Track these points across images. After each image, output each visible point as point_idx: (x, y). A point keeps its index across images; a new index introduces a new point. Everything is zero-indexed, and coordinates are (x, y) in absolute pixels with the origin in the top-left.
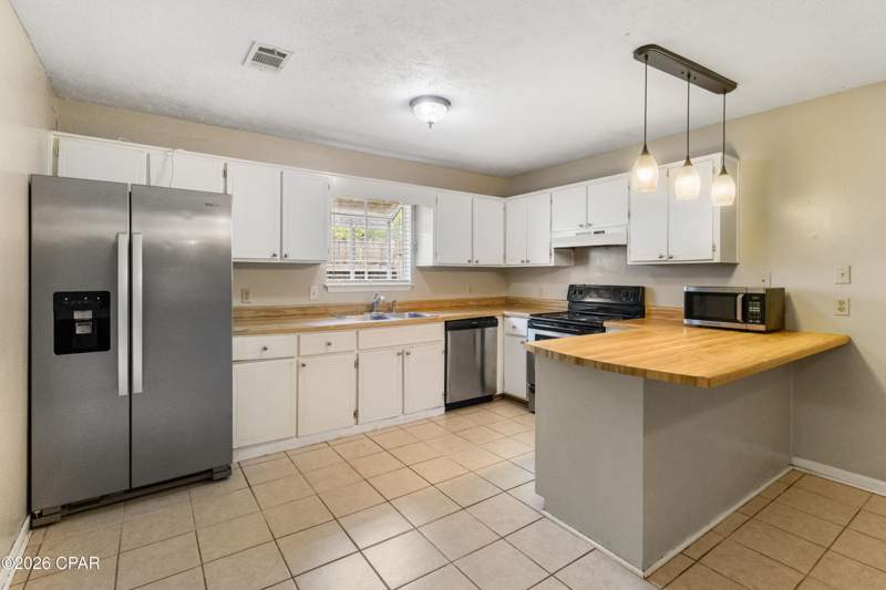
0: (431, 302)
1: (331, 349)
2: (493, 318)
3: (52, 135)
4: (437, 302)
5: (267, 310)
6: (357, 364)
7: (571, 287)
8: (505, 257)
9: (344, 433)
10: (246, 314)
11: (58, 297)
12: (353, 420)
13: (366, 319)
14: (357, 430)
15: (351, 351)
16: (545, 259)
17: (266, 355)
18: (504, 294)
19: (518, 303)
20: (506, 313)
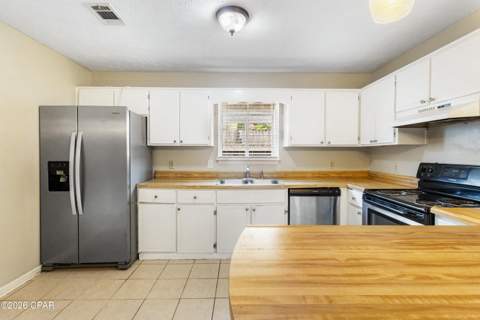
0: (294, 173)
1: (197, 201)
2: (338, 189)
3: (77, 89)
4: (303, 173)
5: (181, 173)
6: (215, 213)
7: (422, 164)
8: (359, 139)
9: (207, 257)
10: (170, 175)
11: (50, 163)
12: (213, 250)
13: (239, 183)
14: (216, 256)
15: (212, 204)
16: (389, 138)
17: (157, 200)
18: (365, 169)
19: (377, 177)
20: (349, 185)
